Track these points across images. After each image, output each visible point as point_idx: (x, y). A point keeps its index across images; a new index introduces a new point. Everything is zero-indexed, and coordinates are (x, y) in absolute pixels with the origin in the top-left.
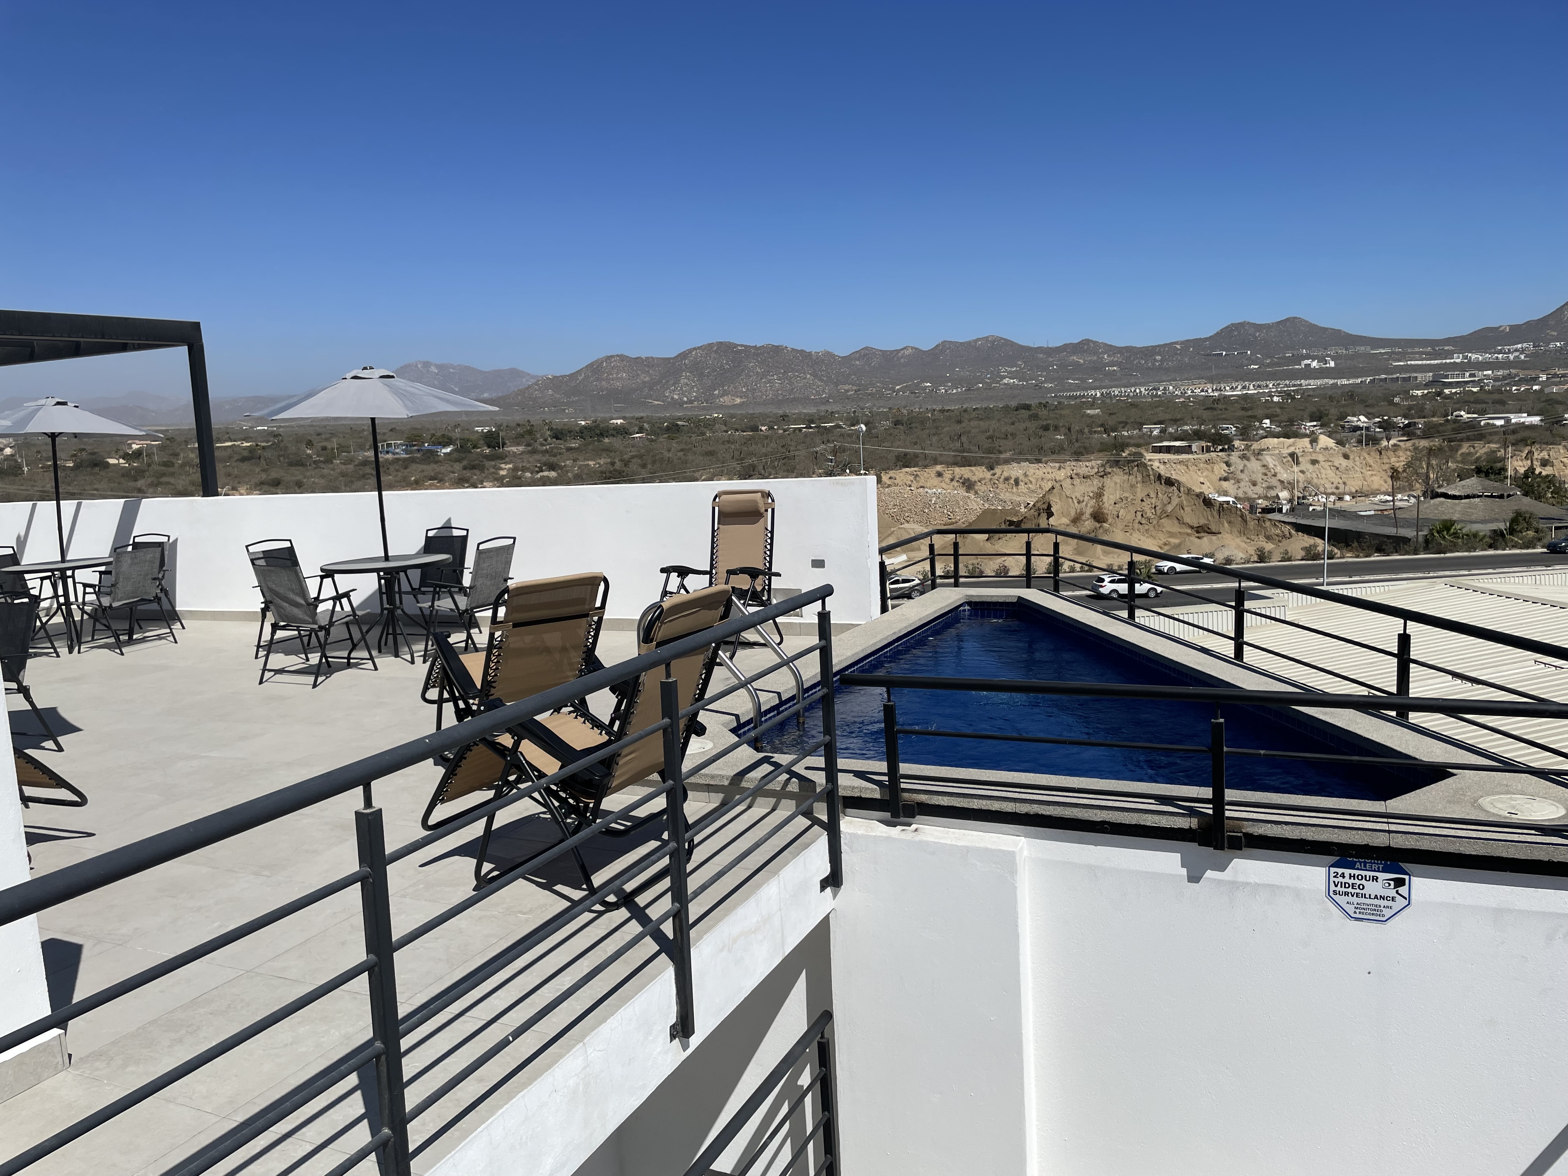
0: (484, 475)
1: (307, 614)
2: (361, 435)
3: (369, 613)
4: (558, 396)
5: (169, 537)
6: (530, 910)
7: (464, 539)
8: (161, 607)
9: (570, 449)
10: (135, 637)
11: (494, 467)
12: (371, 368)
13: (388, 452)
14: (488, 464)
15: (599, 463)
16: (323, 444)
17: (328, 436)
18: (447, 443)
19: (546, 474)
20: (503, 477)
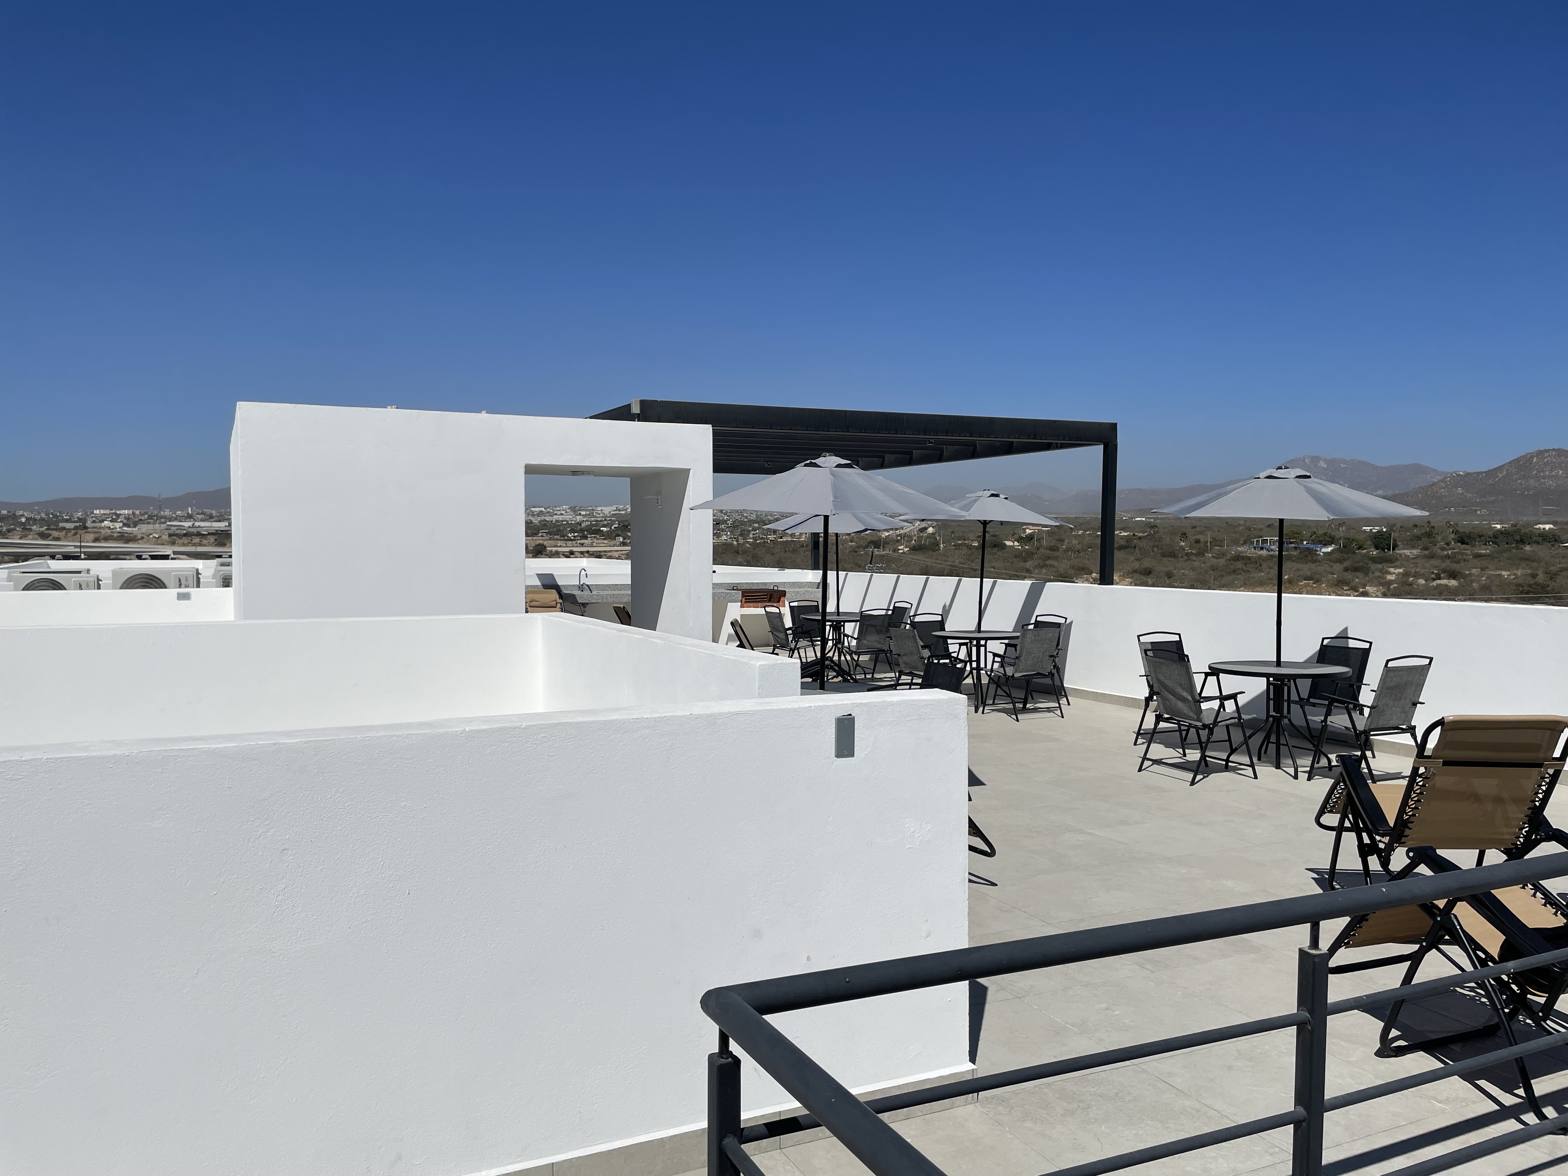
0: (1367, 578)
1: (1192, 710)
2: (1236, 529)
3: (1254, 719)
4: (1469, 495)
5: (1066, 619)
6: (1448, 1099)
7: (1366, 653)
8: (1053, 682)
9: (1478, 556)
10: (1028, 706)
11: (1381, 571)
12: (1286, 468)
13: (1262, 549)
14: (1374, 566)
15: (1514, 574)
16: (1197, 537)
17: (1203, 529)
18: (1328, 542)
19: (1444, 582)
20: (1390, 582)
